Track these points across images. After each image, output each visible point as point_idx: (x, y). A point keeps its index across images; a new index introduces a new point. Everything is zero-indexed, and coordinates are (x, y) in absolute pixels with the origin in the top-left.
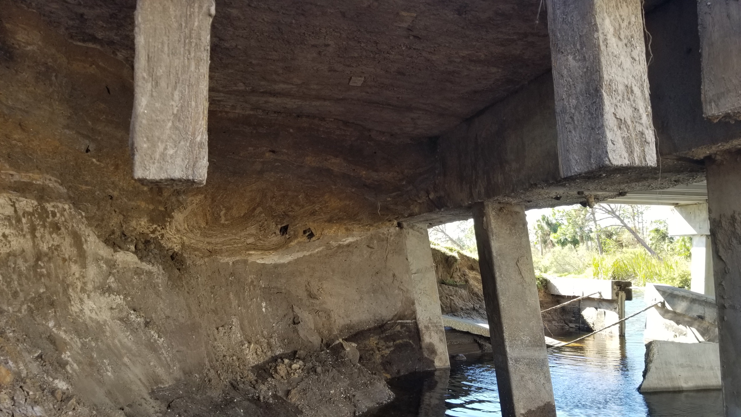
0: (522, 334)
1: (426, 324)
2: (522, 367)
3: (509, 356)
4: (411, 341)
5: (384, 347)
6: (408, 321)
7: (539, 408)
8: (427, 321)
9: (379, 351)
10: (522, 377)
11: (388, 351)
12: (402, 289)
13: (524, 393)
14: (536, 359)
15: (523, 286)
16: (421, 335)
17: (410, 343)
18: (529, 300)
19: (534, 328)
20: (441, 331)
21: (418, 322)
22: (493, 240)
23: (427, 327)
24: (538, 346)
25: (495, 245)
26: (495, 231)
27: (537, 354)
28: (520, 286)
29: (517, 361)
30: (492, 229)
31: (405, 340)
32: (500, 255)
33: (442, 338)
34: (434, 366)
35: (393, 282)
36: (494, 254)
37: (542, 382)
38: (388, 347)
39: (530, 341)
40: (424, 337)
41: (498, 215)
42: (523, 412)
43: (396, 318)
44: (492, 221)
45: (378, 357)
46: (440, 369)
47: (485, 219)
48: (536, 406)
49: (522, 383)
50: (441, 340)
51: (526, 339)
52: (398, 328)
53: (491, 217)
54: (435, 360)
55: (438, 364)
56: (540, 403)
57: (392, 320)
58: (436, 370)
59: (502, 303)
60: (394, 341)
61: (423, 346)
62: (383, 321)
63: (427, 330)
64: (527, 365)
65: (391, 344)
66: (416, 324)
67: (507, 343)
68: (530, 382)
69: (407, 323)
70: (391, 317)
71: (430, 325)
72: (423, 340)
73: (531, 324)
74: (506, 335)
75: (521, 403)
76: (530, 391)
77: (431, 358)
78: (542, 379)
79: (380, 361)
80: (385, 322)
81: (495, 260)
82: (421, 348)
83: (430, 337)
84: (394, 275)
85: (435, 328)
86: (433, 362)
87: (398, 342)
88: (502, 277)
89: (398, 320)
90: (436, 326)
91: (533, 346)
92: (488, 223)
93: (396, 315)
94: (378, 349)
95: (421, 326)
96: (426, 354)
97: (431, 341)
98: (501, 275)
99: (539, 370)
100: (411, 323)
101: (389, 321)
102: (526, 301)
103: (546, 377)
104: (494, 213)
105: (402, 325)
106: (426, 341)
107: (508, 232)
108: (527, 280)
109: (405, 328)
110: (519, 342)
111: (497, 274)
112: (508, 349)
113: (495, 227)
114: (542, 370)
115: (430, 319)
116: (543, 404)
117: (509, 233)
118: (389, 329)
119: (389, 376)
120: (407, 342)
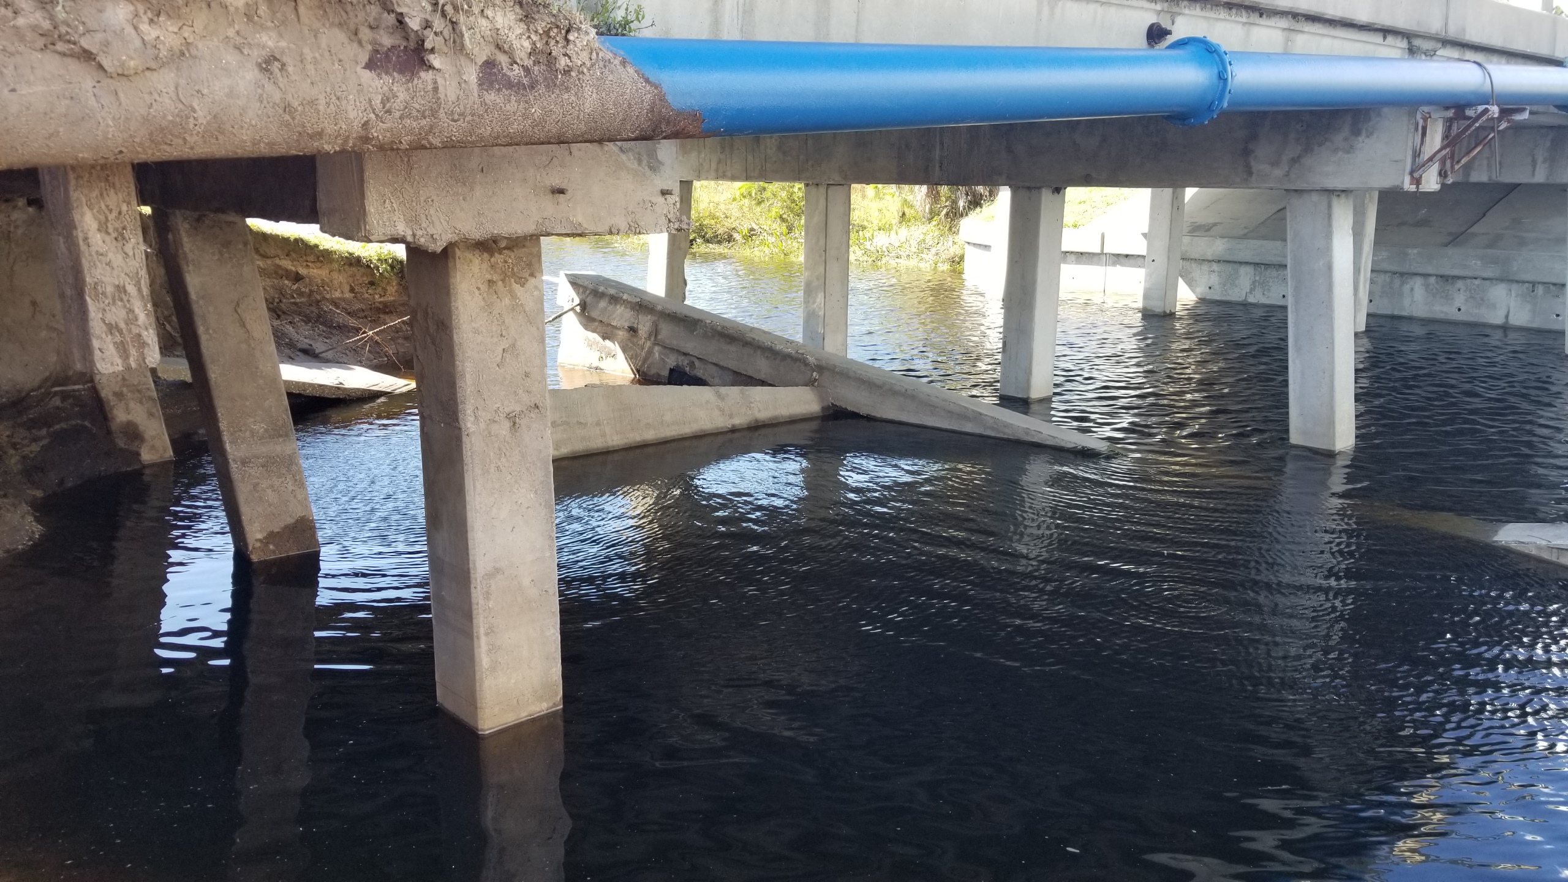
0: (253, 420)
1: (117, 389)
2: (254, 471)
3: (230, 457)
4: (87, 423)
5: (26, 442)
6: (76, 387)
7: (286, 527)
8: (117, 383)
9: (16, 449)
10: (256, 485)
11: (35, 448)
12: (55, 329)
13: (260, 509)
14: (278, 456)
15: (250, 345)
16: (107, 409)
17: (86, 427)
18: (261, 367)
19: (273, 409)
20: (151, 398)
21: (99, 387)
22: (189, 272)
23: (119, 395)
24: (281, 436)
25: (194, 281)
26: (191, 256)
27: (279, 448)
28: (244, 346)
29: (244, 462)
30: (185, 253)
31: (74, 423)
32: (203, 297)
33: (154, 410)
34: (140, 461)
35: (33, 317)
36: (193, 296)
37: (290, 488)
38: (35, 440)
39: (266, 430)
40: (115, 412)
41: (196, 229)
42: (259, 536)
43: (49, 383)
44: (185, 239)
45: (13, 461)
46: (152, 465)
47: (170, 236)
48: (282, 524)
49: (257, 495)
50: (151, 415)
51: (260, 428)
52: (57, 402)
53: (183, 234)
54: (143, 449)
55: (147, 456)
56: (288, 519)
57: (40, 387)
58: (144, 467)
59: (213, 376)
60: (50, 426)
61: (114, 427)
62: (19, 391)
63: (121, 400)
64: (263, 467)
65: (44, 432)
66: (95, 391)
67: (226, 438)
68: (269, 491)
69: (74, 391)
70: (36, 384)
71: (125, 389)
72: (113, 418)
73: (267, 404)
74: (223, 425)
75: (256, 525)
76: (270, 505)
77: (134, 449)
78: (290, 484)
79: (20, 467)
80: (23, 394)
81: (195, 308)
82: (109, 432)
83: (128, 410)
84: (34, 303)
85: (137, 395)
86: (138, 454)
87: (58, 427)
88: (209, 334)
89: (53, 386)
90: (139, 391)
91: (271, 437)
92: (178, 244)
93: (47, 379)
94: (14, 446)
95: (106, 393)
96: (121, 443)
97: (130, 417)
98: (207, 329)
99: (284, 472)
100: (84, 390)
101: (33, 390)
102: (257, 368)
103: (296, 480)
104: (187, 226)
105: (65, 396)
106: (118, 420)
107: (216, 257)
108: (255, 335)
109: (71, 401)
110: (248, 433)
111: (201, 330)
112: (228, 447)
113: (191, 251)
114: (289, 471)
115: (124, 379)
116: (292, 521)
117: (219, 259)
118: (35, 407)
119: (39, 494)
120: (77, 425)
